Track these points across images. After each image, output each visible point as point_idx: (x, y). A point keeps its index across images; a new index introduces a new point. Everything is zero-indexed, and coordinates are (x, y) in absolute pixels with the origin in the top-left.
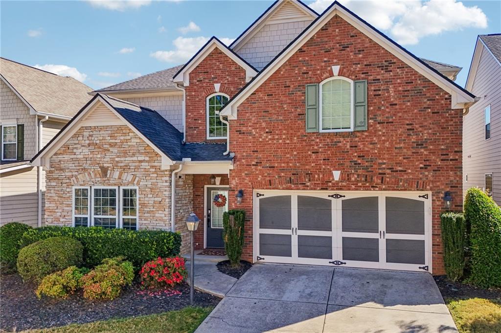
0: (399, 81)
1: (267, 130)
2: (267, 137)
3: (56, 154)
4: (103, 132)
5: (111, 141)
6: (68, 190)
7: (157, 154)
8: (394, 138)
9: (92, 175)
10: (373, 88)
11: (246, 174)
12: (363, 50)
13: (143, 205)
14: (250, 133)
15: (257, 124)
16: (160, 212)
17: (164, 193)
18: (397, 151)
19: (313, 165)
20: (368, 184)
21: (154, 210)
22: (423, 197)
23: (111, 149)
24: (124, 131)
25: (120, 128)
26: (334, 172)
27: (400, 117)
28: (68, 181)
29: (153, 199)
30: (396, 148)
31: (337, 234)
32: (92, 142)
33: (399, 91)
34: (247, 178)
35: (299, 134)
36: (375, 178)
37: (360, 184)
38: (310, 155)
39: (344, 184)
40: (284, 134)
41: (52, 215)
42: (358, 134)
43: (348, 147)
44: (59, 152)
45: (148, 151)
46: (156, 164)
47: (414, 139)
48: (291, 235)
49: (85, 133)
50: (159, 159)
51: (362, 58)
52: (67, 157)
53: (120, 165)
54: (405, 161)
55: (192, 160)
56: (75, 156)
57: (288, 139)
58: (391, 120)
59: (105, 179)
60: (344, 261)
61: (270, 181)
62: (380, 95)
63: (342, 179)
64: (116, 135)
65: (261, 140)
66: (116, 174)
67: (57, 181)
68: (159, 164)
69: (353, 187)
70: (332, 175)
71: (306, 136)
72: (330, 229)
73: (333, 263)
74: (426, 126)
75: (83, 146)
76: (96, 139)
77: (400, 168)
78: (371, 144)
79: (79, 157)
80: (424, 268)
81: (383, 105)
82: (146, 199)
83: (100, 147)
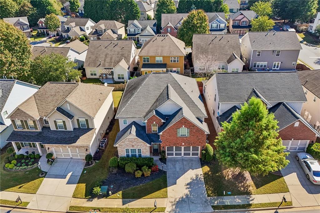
4: (132, 139)
7: (145, 143)
8: (194, 138)
9: (130, 146)
10: (191, 130)
13: (143, 152)
15: (167, 135)
17: (147, 150)
23: (134, 142)
25: (136, 138)
27: (196, 135)
31: (183, 152)
33: (196, 131)
34: (165, 144)
36: (190, 144)
37: (187, 145)
38: (178, 141)
40: (173, 137)
41: (120, 154)
42: (188, 137)
43: (185, 139)
47: (198, 138)
48: (173, 152)
51: (189, 125)
52: (123, 143)
59: (133, 147)
60: (184, 156)
61: (170, 145)
63: (184, 144)
65: (167, 138)
66: (136, 146)
67: (121, 148)
70: (182, 144)
71: (177, 137)
72: (181, 151)
78: (190, 139)
79: (126, 143)
80: (198, 156)
81: (192, 133)
83: (131, 142)
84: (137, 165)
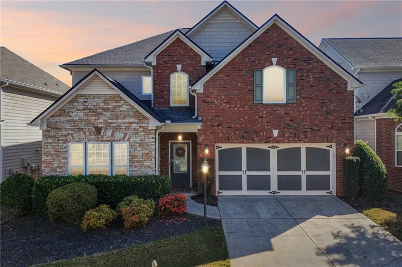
0: (315, 71)
1: (226, 101)
2: (226, 106)
3: (52, 116)
4: (97, 99)
5: (104, 106)
6: (64, 145)
7: (145, 118)
8: (313, 108)
9: (87, 133)
10: (299, 75)
11: (210, 132)
12: (292, 49)
13: (133, 156)
14: (213, 103)
15: (218, 96)
16: (148, 161)
17: (151, 147)
18: (314, 117)
19: (259, 126)
20: (296, 139)
21: (143, 160)
22: (329, 147)
23: (104, 113)
24: (116, 99)
25: (112, 97)
26: (274, 131)
27: (317, 94)
28: (64, 138)
29: (141, 152)
30: (314, 115)
31: (274, 173)
32: (86, 107)
33: (316, 77)
34: (211, 136)
35: (249, 104)
36: (301, 135)
37: (291, 139)
38: (257, 119)
39: (281, 139)
40: (238, 104)
41: (49, 167)
42: (290, 105)
43: (283, 114)
44: (55, 115)
45: (137, 115)
46: (144, 125)
47: (325, 109)
48: (241, 175)
49: (79, 100)
50: (146, 121)
51: (292, 54)
52: (63, 119)
53: (112, 125)
54: (320, 123)
55: (171, 122)
56: (71, 118)
57: (241, 108)
58: (310, 96)
59: (99, 136)
60: (278, 191)
61: (228, 137)
62: (303, 79)
63: (279, 136)
64: (108, 102)
65: (221, 108)
66: (109, 133)
67: (54, 138)
68: (146, 125)
69: (287, 141)
70: (273, 133)
71: (254, 106)
72: (269, 170)
73: (271, 193)
74: (332, 101)
75: (79, 110)
76: (90, 104)
77: (316, 128)
78: (298, 112)
79: (73, 118)
80: (329, 193)
81: (305, 86)
82: (136, 152)
83: (94, 112)
84: (99, 192)
